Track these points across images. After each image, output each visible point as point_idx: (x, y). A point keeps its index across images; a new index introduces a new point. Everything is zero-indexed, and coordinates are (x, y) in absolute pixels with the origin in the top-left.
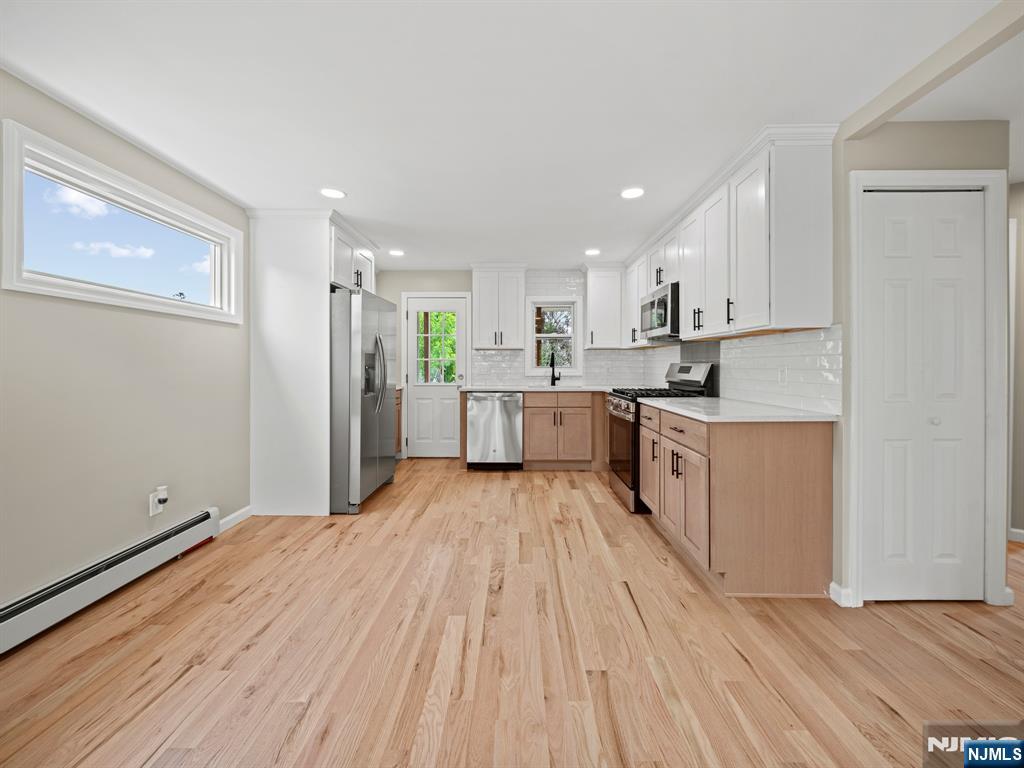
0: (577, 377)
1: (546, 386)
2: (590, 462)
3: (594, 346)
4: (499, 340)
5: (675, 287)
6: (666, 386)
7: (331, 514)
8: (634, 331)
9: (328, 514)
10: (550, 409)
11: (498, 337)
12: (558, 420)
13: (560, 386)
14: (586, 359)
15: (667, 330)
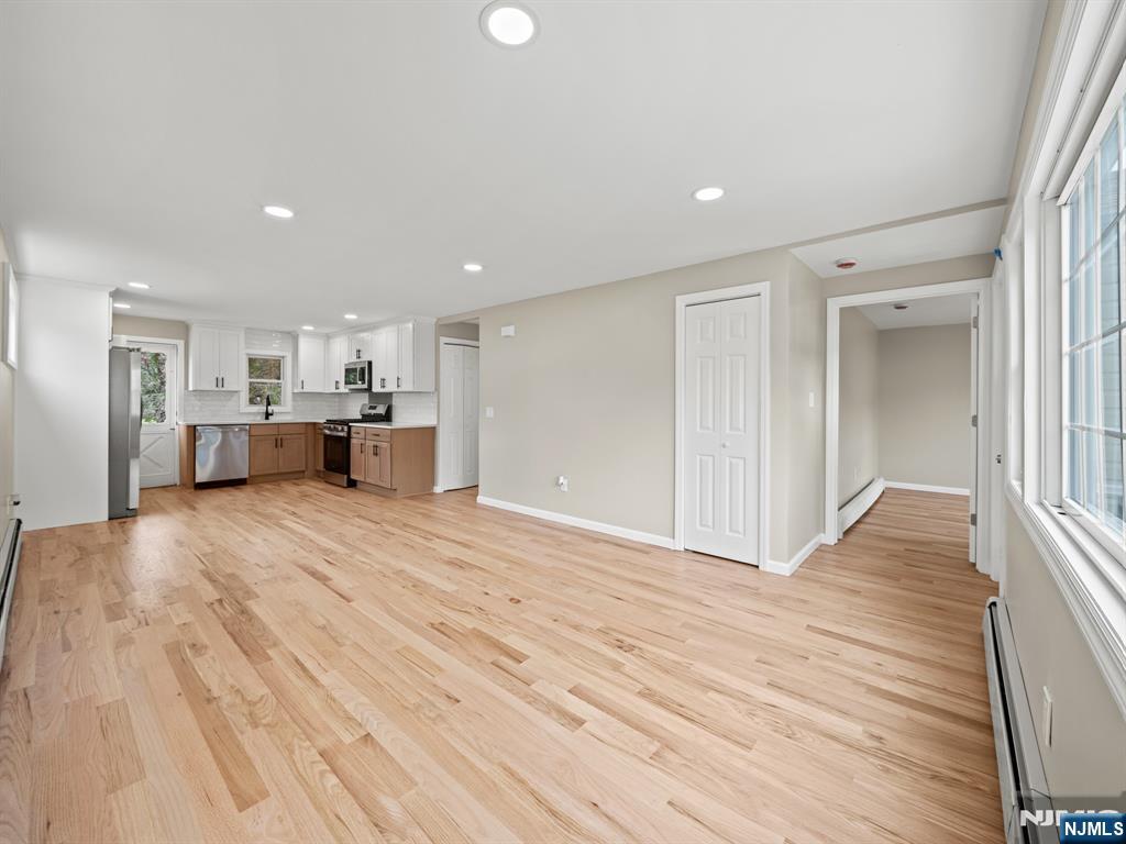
0: (285, 413)
1: (260, 420)
2: (303, 472)
3: (305, 390)
4: (220, 384)
5: (370, 363)
6: (360, 417)
7: (110, 519)
8: (337, 382)
9: (107, 519)
10: (271, 437)
11: (220, 382)
12: (279, 443)
13: (272, 420)
14: (294, 400)
15: (365, 386)
